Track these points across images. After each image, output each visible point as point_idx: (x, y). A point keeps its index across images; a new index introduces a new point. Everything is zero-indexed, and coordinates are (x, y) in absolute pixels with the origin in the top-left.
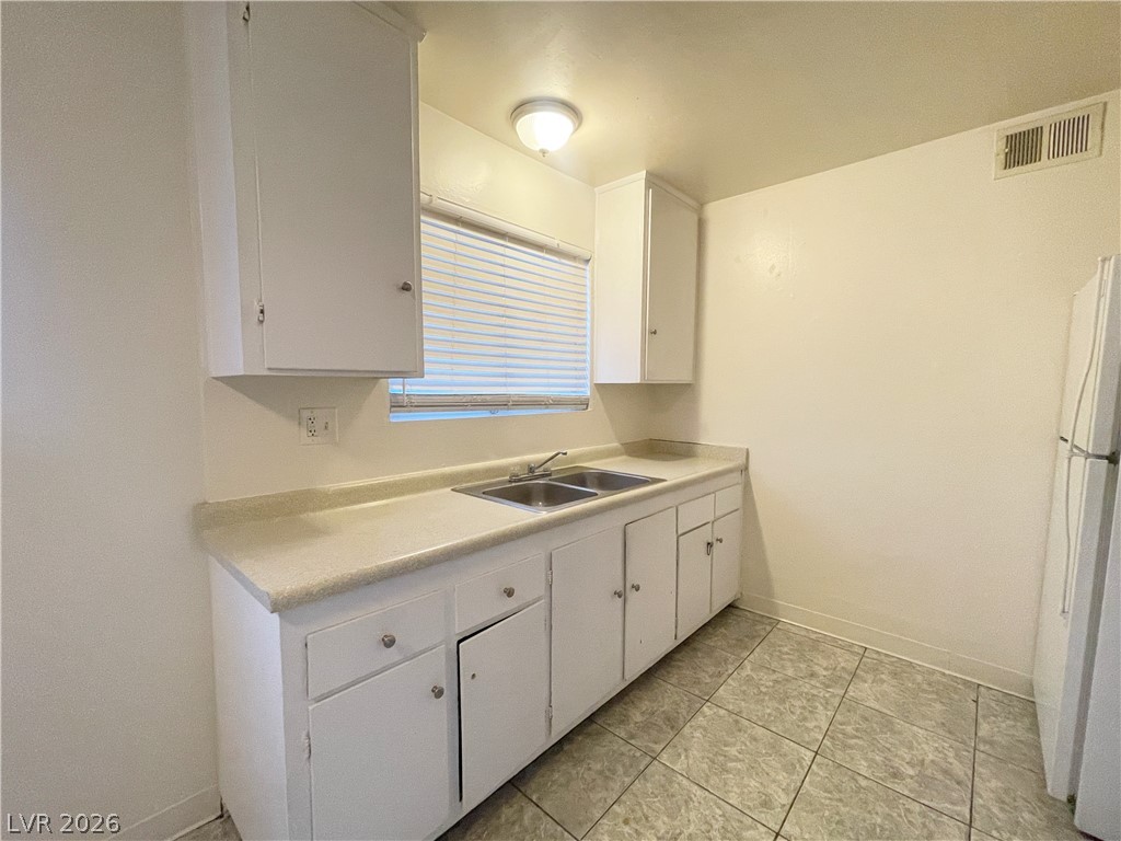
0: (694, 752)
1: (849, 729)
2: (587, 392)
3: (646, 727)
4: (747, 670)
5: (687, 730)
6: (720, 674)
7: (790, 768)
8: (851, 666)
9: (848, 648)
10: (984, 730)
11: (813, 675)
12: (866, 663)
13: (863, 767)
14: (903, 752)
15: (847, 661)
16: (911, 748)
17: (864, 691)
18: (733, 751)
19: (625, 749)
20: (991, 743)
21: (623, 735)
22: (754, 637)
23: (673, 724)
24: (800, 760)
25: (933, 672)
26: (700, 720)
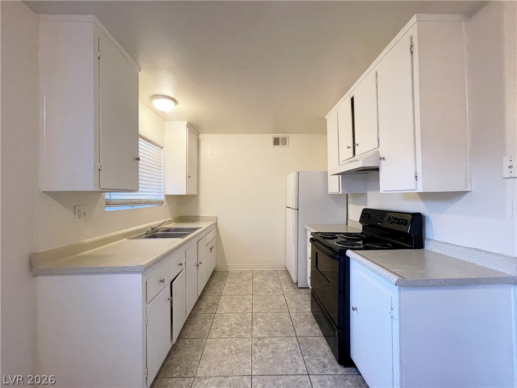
0: (225, 307)
1: (257, 288)
2: (163, 198)
3: (208, 308)
4: (227, 285)
5: (219, 304)
6: (221, 289)
7: (249, 300)
8: (251, 275)
9: (248, 272)
10: (280, 278)
11: (244, 280)
12: (254, 274)
13: (263, 294)
14: (268, 288)
15: (249, 275)
16: (269, 287)
17: (256, 279)
18: (234, 303)
19: (205, 315)
20: (282, 280)
21: (202, 313)
22: (225, 277)
23: (215, 304)
24: (250, 298)
25: (268, 271)
26: (222, 301)
